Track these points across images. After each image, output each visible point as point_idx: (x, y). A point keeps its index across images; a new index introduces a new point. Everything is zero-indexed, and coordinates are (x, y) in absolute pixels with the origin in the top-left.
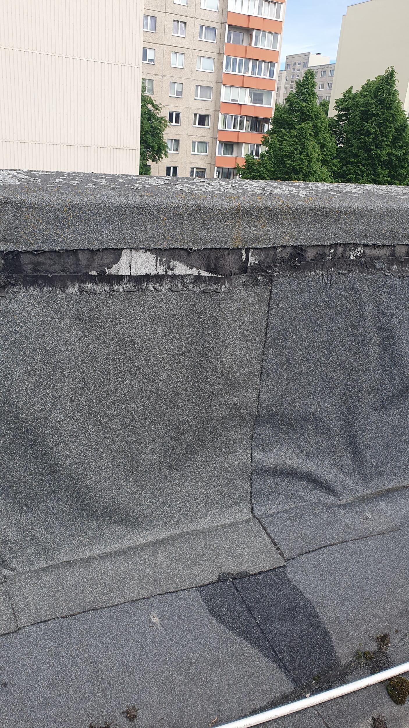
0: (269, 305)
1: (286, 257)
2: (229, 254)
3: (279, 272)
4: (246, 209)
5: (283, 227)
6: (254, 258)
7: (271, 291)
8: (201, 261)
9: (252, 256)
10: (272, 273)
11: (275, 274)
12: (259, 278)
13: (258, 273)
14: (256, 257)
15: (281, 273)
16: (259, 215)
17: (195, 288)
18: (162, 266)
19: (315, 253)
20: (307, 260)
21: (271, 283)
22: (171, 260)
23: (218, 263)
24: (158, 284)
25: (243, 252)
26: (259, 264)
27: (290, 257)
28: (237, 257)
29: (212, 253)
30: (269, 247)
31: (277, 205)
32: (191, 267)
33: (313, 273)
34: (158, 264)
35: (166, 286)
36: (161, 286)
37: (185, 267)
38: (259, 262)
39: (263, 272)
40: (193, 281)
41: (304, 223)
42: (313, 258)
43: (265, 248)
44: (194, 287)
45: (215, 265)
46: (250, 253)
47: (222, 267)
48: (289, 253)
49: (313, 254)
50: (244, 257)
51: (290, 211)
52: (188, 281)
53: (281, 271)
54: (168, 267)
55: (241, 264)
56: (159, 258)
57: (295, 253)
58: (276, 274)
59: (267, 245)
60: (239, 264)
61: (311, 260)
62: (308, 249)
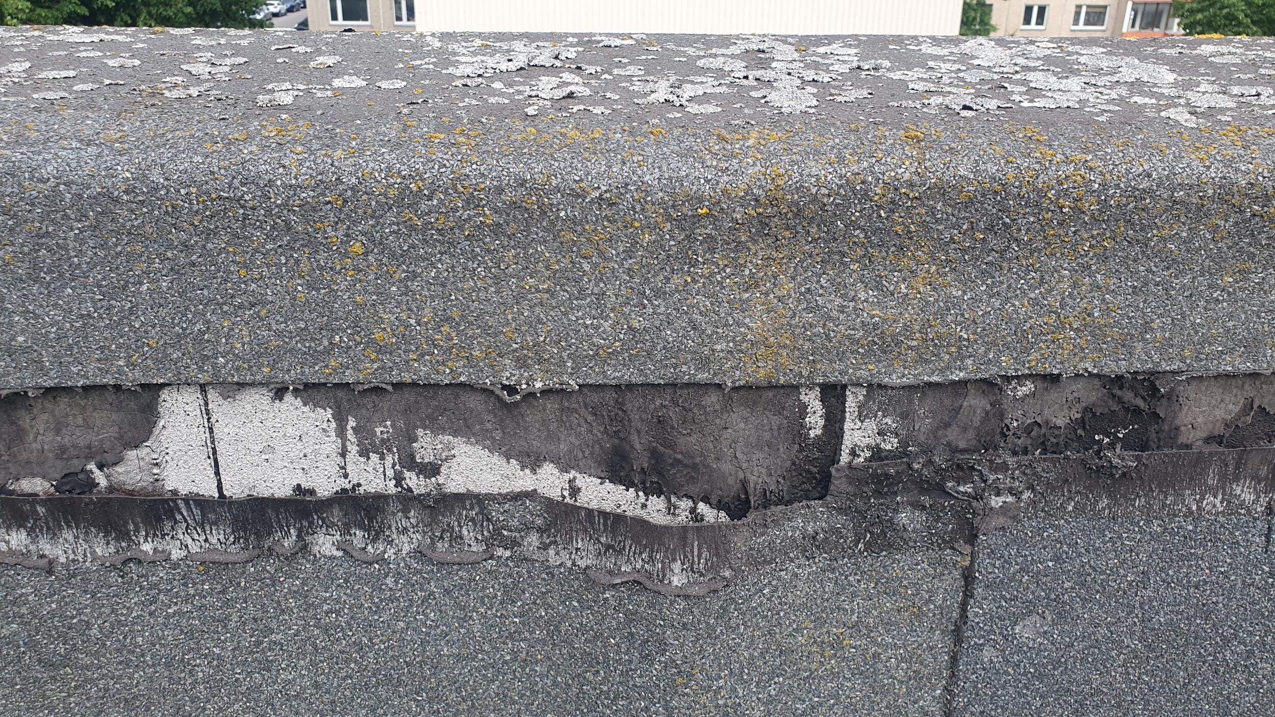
0: (957, 635)
1: (1060, 422)
2: (727, 407)
3: (1017, 494)
4: (815, 199)
5: (1042, 282)
6: (871, 425)
7: (968, 577)
8: (578, 435)
9: (861, 417)
10: (978, 497)
11: (996, 502)
12: (903, 517)
13: (895, 494)
14: (888, 420)
15: (1026, 495)
16: (899, 229)
17: (552, 552)
18: (374, 457)
19: (1236, 409)
20: (1182, 439)
21: (972, 538)
22: (420, 432)
23: (672, 446)
24: (359, 533)
25: (812, 400)
26: (902, 453)
27: (1082, 423)
28: (776, 421)
29: (633, 403)
30: (953, 383)
31: (1011, 174)
32: (532, 461)
33: (1214, 503)
34: (353, 449)
35: (404, 539)
36: (374, 541)
37: (497, 460)
38: (903, 444)
39: (924, 490)
40: (539, 522)
41: (1170, 262)
42: (1219, 430)
43: (930, 385)
44: (545, 547)
45: (654, 454)
46: (851, 404)
47: (694, 466)
48: (1080, 407)
49: (1220, 414)
50: (815, 422)
51: (1090, 205)
52: (515, 523)
53: (1031, 488)
54: (409, 462)
55: (801, 450)
56: (352, 423)
57: (1115, 407)
58: (1000, 499)
59: (942, 371)
60: (786, 453)
61: (1208, 440)
62: (1190, 391)
